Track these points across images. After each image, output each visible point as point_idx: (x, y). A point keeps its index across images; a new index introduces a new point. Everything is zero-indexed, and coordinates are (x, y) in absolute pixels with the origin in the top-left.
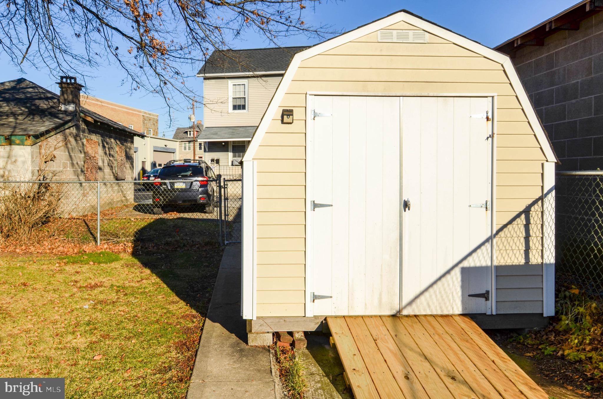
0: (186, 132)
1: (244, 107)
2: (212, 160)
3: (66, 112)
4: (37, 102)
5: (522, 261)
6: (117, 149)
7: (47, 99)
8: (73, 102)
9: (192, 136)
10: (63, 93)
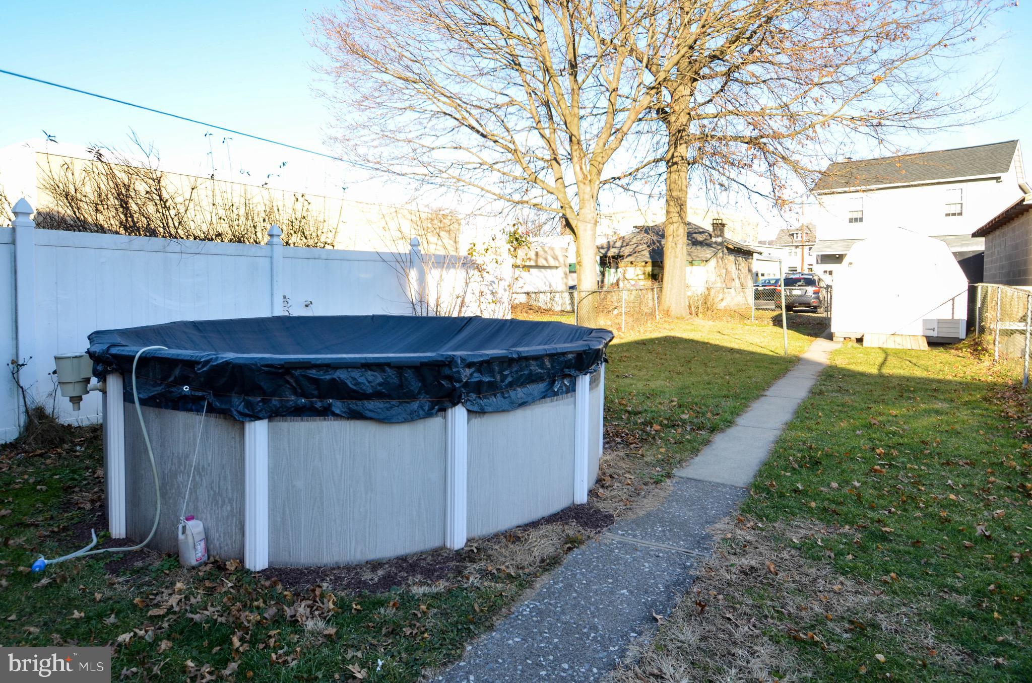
0: (792, 235)
1: (861, 220)
2: (825, 272)
3: (716, 243)
4: (694, 235)
5: (951, 318)
6: (743, 265)
7: (700, 233)
8: (721, 236)
9: (800, 239)
10: (714, 230)
